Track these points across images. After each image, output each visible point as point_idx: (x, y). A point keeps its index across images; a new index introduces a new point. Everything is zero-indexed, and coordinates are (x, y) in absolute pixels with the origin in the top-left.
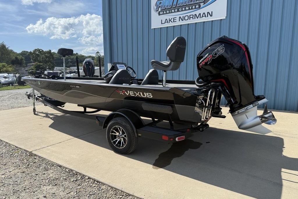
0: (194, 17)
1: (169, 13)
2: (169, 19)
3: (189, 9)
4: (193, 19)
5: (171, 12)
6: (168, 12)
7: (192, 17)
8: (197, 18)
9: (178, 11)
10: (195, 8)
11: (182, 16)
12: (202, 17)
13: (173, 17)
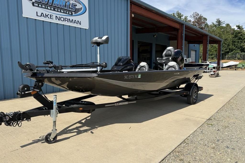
0: (68, 21)
1: (45, 8)
2: (46, 14)
3: (64, 13)
4: (68, 22)
5: (47, 9)
6: (43, 6)
7: (67, 20)
8: (71, 22)
9: (54, 10)
10: (69, 14)
11: (58, 16)
12: (74, 23)
13: (50, 14)
